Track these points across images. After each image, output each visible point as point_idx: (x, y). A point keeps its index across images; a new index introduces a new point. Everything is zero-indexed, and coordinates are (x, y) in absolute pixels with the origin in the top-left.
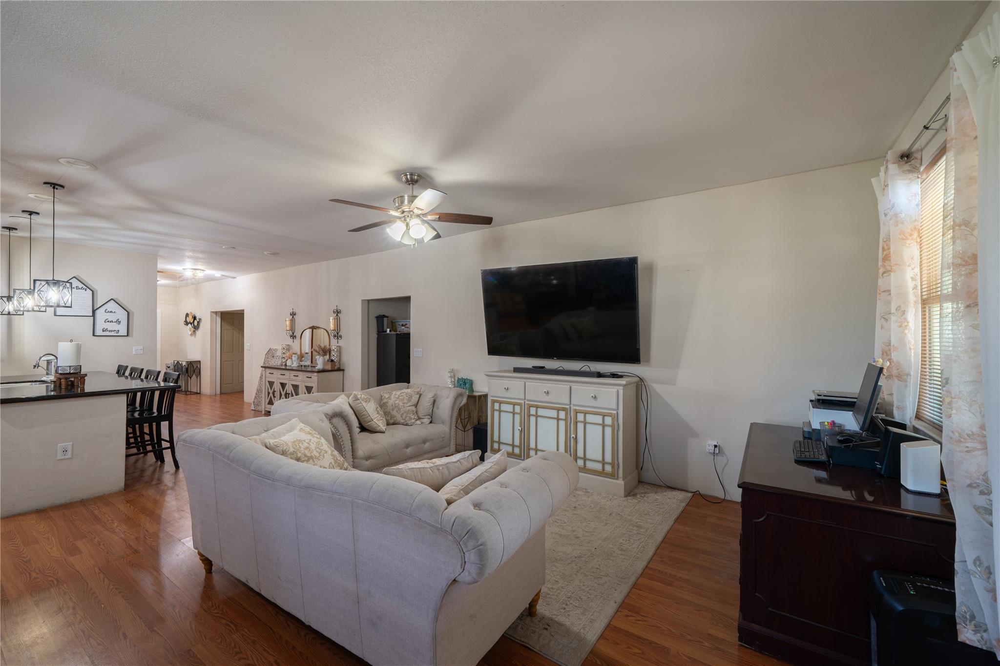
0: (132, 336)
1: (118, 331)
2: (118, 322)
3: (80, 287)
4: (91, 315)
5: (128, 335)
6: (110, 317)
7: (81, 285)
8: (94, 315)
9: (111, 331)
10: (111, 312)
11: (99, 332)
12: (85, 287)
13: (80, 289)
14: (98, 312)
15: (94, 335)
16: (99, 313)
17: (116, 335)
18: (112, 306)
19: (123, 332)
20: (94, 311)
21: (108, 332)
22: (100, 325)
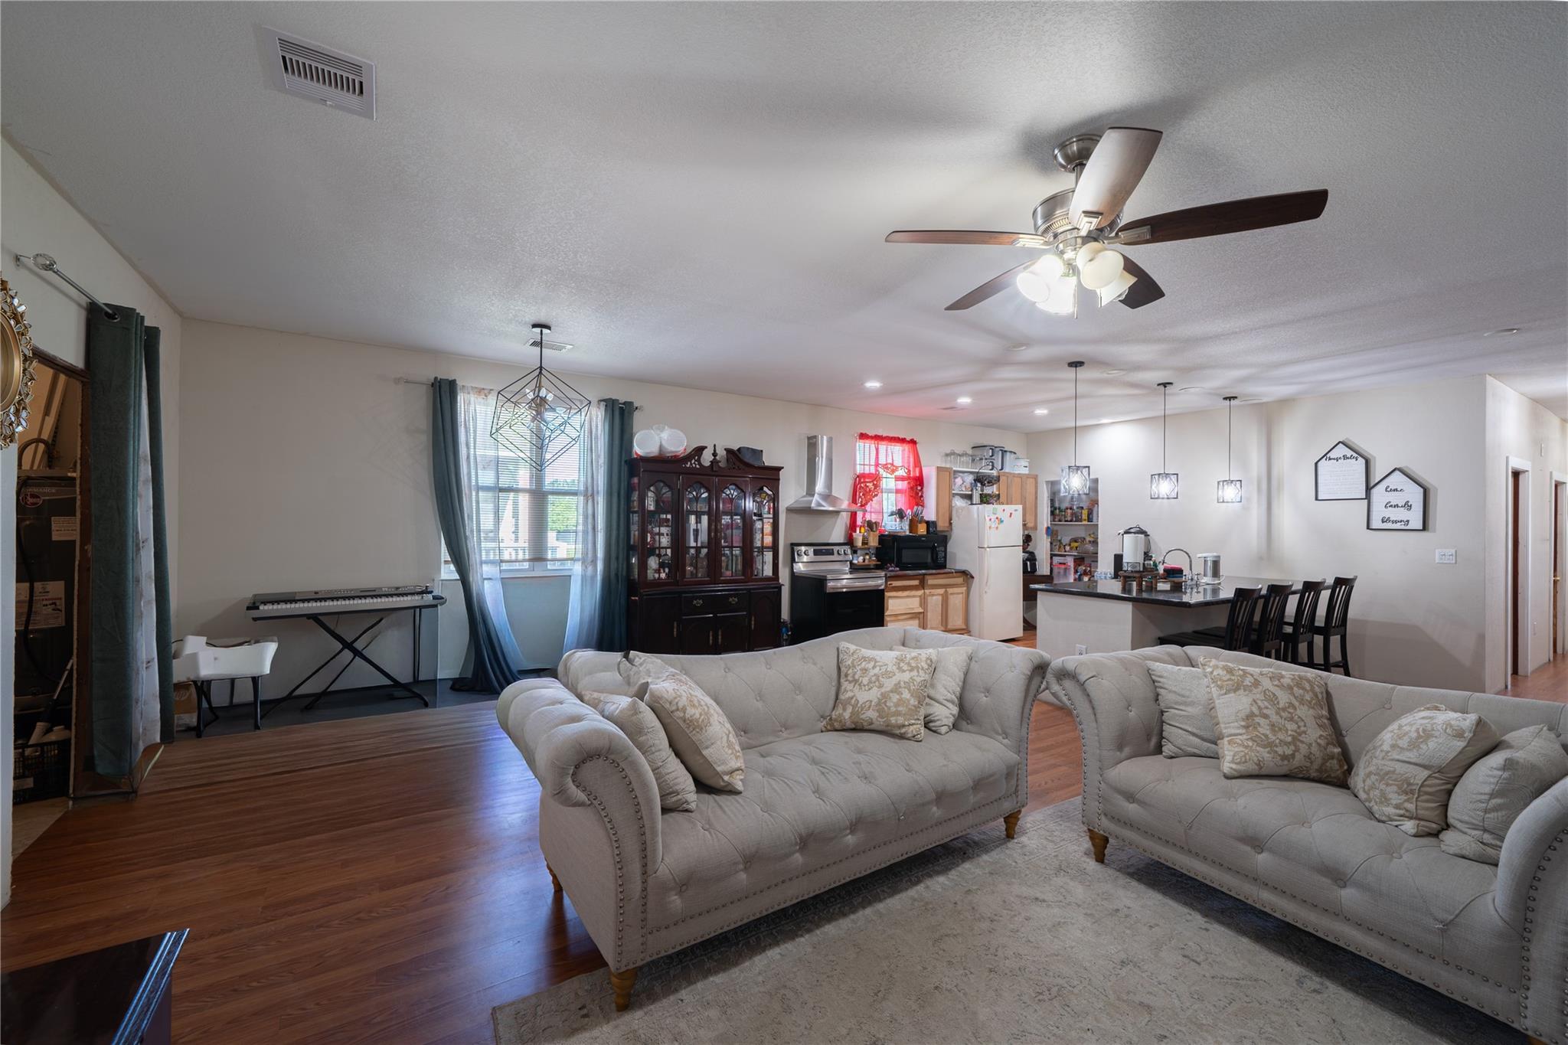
0: (1434, 531)
1: (1408, 521)
2: (1408, 506)
3: (1349, 456)
4: (1364, 497)
5: (1425, 528)
6: (1394, 498)
7: (1349, 453)
8: (1368, 496)
9: (1396, 522)
10: (1396, 490)
11: (1376, 523)
12: (1355, 455)
13: (1348, 458)
14: (1375, 492)
15: (1368, 528)
16: (1378, 493)
17: (1403, 527)
18: (1397, 479)
19: (1416, 522)
20: (1369, 489)
21: (1390, 523)
22: (1379, 512)
